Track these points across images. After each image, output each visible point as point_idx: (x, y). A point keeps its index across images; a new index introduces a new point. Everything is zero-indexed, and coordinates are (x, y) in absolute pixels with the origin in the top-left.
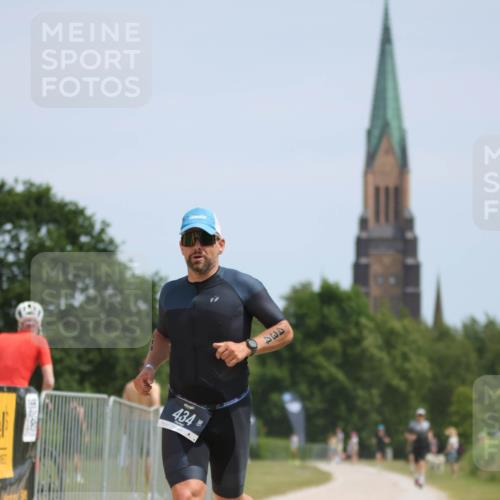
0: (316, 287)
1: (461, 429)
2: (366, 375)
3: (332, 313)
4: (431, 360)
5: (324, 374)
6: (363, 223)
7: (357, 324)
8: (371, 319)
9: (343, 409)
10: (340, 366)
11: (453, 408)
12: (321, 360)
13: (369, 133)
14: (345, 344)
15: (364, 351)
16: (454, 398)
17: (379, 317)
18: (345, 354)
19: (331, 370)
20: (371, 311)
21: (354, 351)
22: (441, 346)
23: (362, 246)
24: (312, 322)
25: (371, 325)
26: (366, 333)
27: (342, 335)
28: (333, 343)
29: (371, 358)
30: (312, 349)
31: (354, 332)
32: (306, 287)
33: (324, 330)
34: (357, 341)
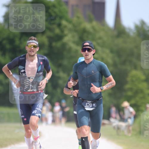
1: (133, 102)
2: (65, 62)
4: (112, 51)
7: (59, 25)
8: (70, 22)
11: (127, 86)
15: (64, 45)
16: (129, 79)
17: (75, 19)
18: (50, 46)
20: (69, 16)
21: (58, 45)
22: (119, 41)
25: (70, 26)
26: (66, 32)
27: (49, 34)
29: (70, 50)
31: (57, 31)
34: (59, 38)
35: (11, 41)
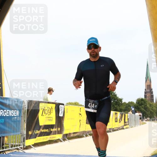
0: (141, 98)
2: (148, 110)
3: (143, 102)
4: (156, 108)
5: (142, 110)
6: (145, 90)
9: (145, 114)
10: (144, 109)
12: (141, 108)
13: (146, 78)
14: (145, 106)
18: (145, 107)
19: (143, 109)
20: (148, 101)
21: (146, 107)
23: (145, 93)
24: (140, 103)
25: (148, 103)
28: (143, 106)
29: (148, 108)
30: (140, 107)
31: (146, 104)
32: (139, 99)
33: (142, 104)
35: (137, 106)
